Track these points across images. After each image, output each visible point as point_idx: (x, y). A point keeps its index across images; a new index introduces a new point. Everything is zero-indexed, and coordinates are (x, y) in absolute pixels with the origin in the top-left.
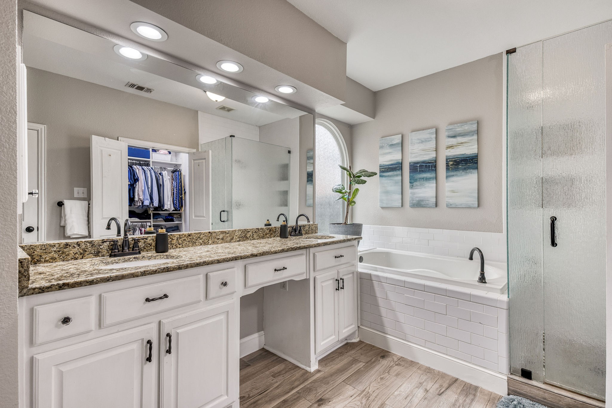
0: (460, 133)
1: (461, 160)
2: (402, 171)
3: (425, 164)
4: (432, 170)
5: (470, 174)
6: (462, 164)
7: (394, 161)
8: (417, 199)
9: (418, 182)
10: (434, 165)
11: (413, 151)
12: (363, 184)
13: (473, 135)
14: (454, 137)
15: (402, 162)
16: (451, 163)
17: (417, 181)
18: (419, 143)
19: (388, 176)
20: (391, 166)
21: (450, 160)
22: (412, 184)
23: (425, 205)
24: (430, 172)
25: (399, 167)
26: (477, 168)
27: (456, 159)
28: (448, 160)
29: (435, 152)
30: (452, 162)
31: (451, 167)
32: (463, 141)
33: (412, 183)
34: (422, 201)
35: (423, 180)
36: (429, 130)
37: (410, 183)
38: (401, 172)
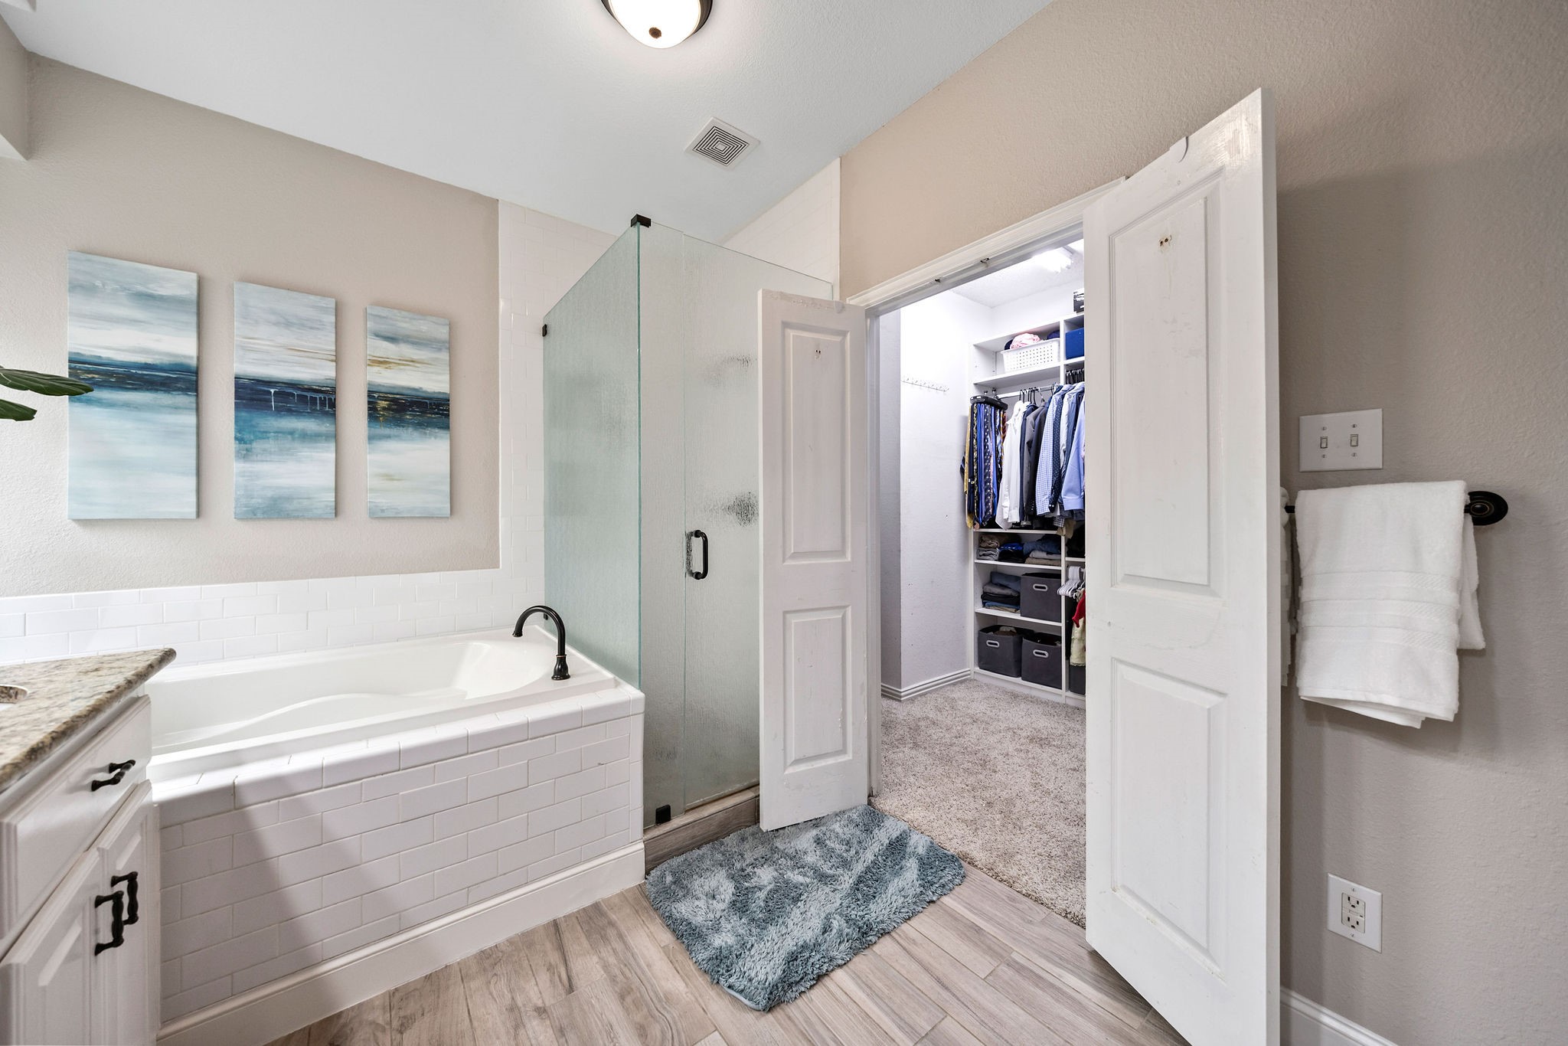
0: (408, 336)
1: (409, 402)
2: (197, 396)
3: (299, 392)
4: (326, 413)
5: (433, 439)
6: (413, 411)
7: (157, 357)
8: (270, 494)
9: (271, 441)
10: (330, 399)
11: (254, 344)
12: (17, 419)
13: (440, 350)
14: (392, 339)
15: (198, 368)
16: (383, 404)
17: (268, 438)
18: (276, 324)
19: (126, 405)
20: (140, 372)
21: (381, 395)
22: (248, 446)
23: (296, 510)
24: (316, 418)
25: (190, 381)
26: (446, 427)
27: (398, 396)
28: (376, 395)
29: (334, 364)
30: (385, 400)
31: (383, 415)
32: (415, 357)
33: (245, 443)
34: (289, 499)
35: (289, 437)
36: (312, 297)
37: (239, 440)
38: (193, 399)
